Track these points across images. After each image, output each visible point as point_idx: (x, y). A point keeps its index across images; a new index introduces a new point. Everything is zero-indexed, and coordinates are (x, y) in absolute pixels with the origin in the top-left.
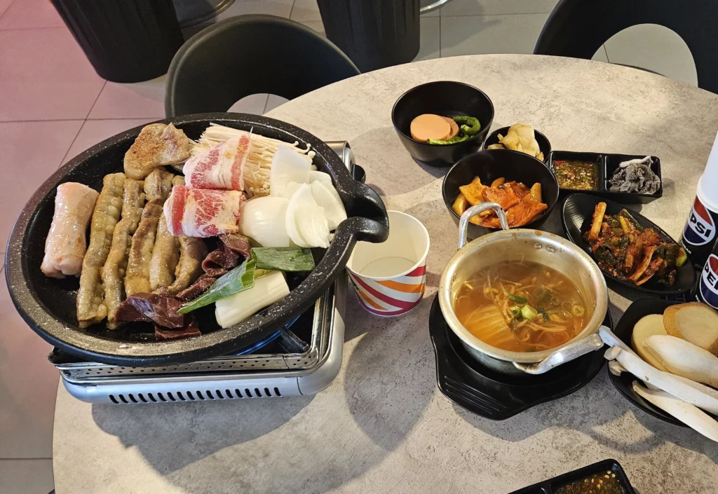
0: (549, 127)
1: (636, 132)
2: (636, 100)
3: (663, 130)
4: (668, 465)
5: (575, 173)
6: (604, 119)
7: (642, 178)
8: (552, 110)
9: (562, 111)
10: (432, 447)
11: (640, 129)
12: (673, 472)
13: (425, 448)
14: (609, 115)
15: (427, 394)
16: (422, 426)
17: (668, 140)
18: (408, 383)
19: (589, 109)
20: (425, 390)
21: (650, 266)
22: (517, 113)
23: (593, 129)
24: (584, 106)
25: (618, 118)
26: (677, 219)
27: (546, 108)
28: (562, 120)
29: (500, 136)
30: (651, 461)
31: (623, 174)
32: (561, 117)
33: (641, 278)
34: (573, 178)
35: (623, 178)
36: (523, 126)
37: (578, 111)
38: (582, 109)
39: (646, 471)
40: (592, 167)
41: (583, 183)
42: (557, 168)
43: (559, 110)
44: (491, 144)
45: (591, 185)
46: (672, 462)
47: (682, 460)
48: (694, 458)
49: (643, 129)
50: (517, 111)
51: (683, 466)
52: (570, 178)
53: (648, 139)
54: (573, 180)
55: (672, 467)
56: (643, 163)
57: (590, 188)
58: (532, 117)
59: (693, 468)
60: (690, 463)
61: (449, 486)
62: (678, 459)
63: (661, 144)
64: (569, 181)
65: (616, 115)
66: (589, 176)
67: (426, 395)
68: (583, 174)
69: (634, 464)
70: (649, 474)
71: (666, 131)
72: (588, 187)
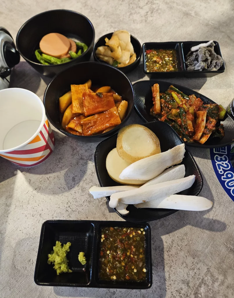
0: (151, 18)
1: (207, 25)
2: (209, 3)
3: (225, 25)
4: (199, 288)
5: (161, 58)
6: (187, 14)
7: (209, 58)
8: (154, 6)
9: (160, 7)
10: (31, 260)
11: (210, 23)
12: (203, 294)
13: (26, 261)
14: (190, 12)
15: (36, 215)
16: (28, 242)
17: (228, 32)
18: (24, 206)
19: (179, 7)
20: (35, 213)
21: (206, 127)
22: (131, 7)
23: (179, 21)
24: (175, 5)
25: (197, 14)
26: (228, 90)
27: (150, 4)
28: (159, 13)
29: (106, 40)
30: (188, 284)
31: (196, 56)
32: (159, 11)
33: (202, 137)
34: (160, 63)
35: (197, 59)
36: (122, 32)
37: (171, 8)
38: (174, 7)
39: (182, 292)
40: (172, 53)
41: (168, 66)
42: (149, 56)
43: (159, 6)
44: (100, 46)
45: (174, 67)
46: (203, 285)
47: (210, 284)
48: (219, 283)
49: (212, 23)
50: (131, 6)
51: (210, 289)
52: (158, 63)
53: (215, 30)
54: (160, 64)
55: (202, 290)
56: (208, 47)
57: (173, 69)
58: (141, 11)
59: (217, 292)
60: (215, 287)
61: (38, 294)
62: (207, 283)
63: (223, 34)
64: (158, 65)
65: (195, 12)
66: (171, 60)
67: (35, 217)
68: (167, 59)
69: (175, 285)
70: (184, 295)
71: (227, 25)
72: (172, 69)
